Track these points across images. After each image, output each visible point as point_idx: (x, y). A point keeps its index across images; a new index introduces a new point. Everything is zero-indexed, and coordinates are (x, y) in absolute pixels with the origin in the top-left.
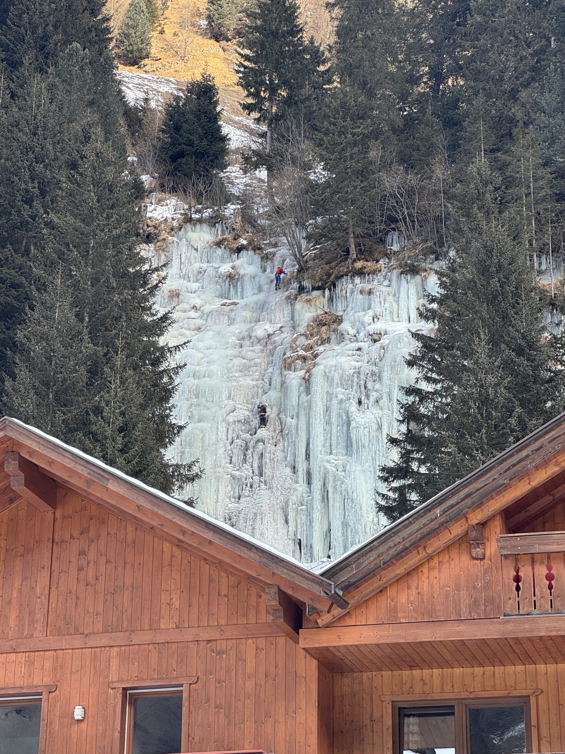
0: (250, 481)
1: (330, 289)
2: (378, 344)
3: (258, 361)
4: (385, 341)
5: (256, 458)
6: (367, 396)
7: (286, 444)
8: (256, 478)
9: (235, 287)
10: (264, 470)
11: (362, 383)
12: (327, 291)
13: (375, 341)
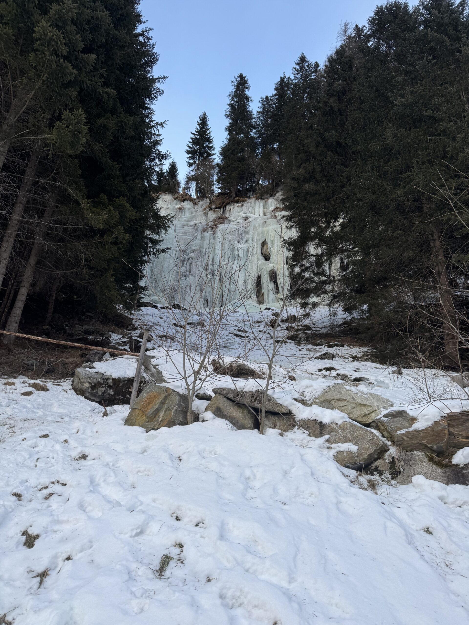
0: (184, 274)
1: (223, 208)
2: (247, 221)
3: (190, 231)
4: (250, 220)
5: (188, 265)
6: (242, 239)
7: (203, 259)
8: (188, 273)
9: (182, 212)
10: (192, 270)
11: (240, 234)
12: (222, 209)
13: (245, 220)
